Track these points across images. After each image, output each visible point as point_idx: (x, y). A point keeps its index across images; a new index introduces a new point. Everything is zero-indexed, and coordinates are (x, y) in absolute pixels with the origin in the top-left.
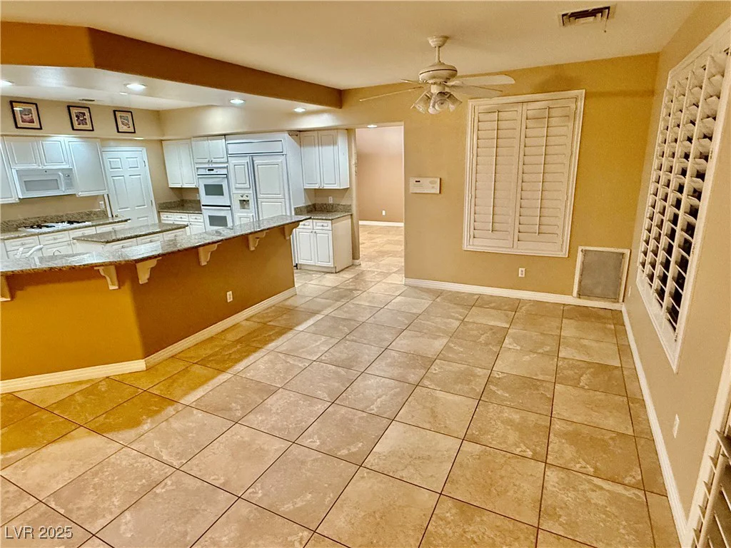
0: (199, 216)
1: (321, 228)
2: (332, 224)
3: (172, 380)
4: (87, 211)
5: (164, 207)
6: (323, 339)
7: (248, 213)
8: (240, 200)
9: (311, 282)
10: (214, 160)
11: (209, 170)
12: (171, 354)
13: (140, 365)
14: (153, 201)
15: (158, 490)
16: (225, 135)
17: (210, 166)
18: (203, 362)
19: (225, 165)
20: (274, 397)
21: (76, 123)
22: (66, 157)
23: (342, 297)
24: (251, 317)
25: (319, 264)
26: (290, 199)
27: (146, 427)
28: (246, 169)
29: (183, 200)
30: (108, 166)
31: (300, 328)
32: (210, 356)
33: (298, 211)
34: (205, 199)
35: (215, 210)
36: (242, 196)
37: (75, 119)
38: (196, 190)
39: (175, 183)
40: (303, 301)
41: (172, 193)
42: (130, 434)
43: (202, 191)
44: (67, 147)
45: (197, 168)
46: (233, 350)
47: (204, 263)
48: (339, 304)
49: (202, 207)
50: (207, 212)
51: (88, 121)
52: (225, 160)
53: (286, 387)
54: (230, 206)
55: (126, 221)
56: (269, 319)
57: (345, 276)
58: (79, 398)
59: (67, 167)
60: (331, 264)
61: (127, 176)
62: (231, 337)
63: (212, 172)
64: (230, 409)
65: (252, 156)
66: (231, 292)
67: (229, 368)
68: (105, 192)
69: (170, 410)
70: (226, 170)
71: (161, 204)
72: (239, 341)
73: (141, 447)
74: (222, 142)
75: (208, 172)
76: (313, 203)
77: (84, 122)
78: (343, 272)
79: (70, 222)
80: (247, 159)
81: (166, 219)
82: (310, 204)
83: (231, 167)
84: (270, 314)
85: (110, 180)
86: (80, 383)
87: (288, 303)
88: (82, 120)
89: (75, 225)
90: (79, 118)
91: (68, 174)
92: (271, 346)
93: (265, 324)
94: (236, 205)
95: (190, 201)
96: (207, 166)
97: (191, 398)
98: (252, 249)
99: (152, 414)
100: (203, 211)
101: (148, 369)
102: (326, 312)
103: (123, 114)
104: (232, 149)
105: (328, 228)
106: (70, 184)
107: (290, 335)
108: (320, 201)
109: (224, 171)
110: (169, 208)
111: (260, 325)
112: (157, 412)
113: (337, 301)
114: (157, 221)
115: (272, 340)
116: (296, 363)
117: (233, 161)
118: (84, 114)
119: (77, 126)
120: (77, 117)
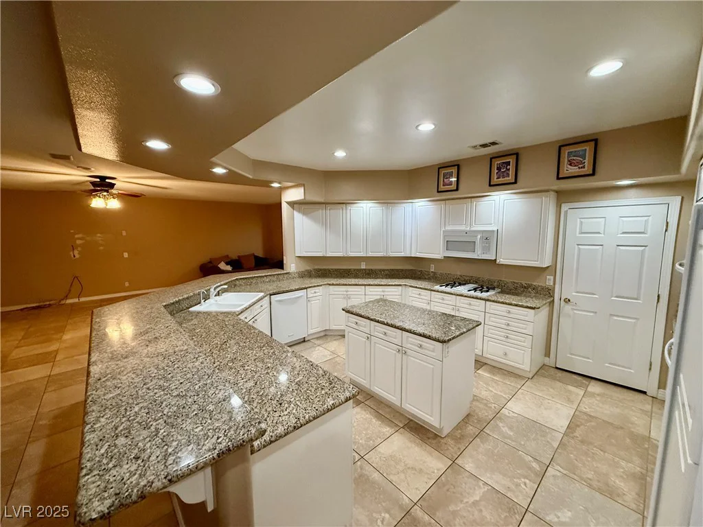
14: (665, 297)
21: (495, 176)
37: (494, 171)
44: (501, 206)
51: (512, 172)
77: (505, 174)
88: (504, 171)
90: (500, 171)
91: (488, 237)
103: (576, 148)
118: (508, 163)
119: (495, 180)
120: (499, 169)
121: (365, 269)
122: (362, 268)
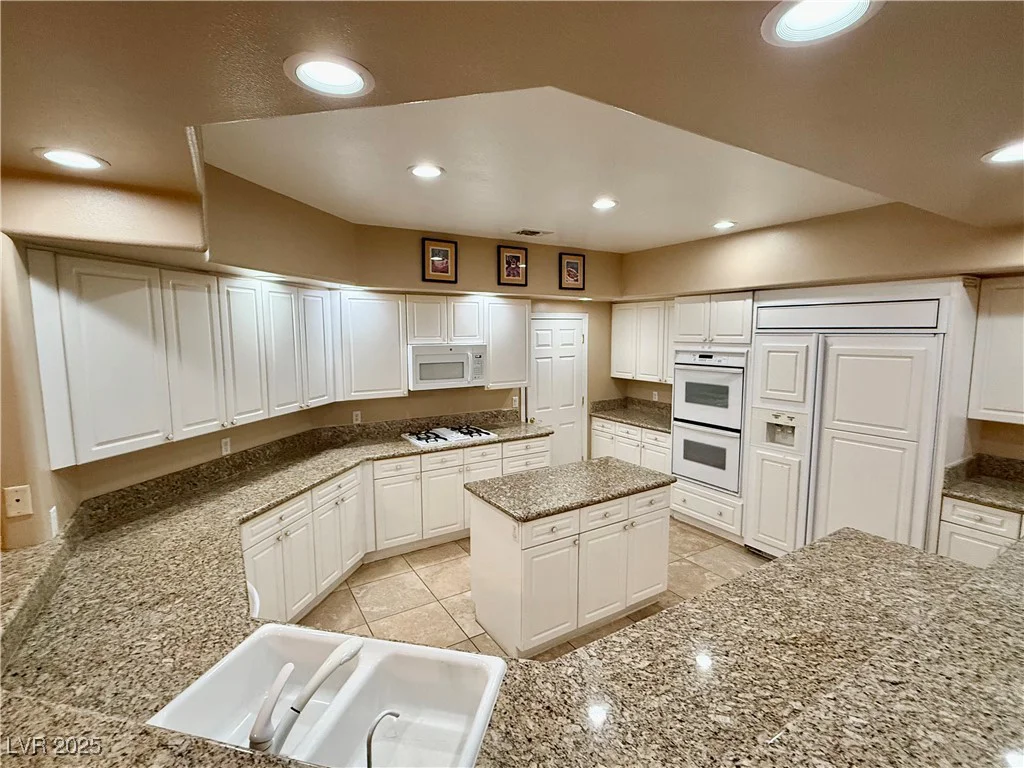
0: (661, 436)
4: (494, 410)
5: (602, 408)
7: (787, 453)
8: (769, 424)
10: (717, 339)
11: (701, 356)
14: (586, 400)
16: (754, 290)
17: (706, 349)
19: (744, 350)
21: (504, 273)
22: (481, 329)
30: (534, 342)
34: (681, 407)
35: (705, 432)
36: (776, 417)
37: (504, 266)
38: (667, 388)
39: (622, 371)
41: (613, 386)
43: (679, 392)
44: (486, 311)
45: (677, 352)
49: (673, 422)
50: (681, 433)
51: (521, 271)
52: (745, 338)
54: (739, 431)
55: (547, 435)
59: (479, 342)
61: (556, 358)
63: (707, 361)
68: (522, 385)
70: (744, 359)
71: (594, 403)
74: (745, 305)
75: (699, 361)
77: (514, 272)
80: (811, 341)
81: (601, 428)
83: (758, 355)
85: (534, 363)
88: (514, 269)
89: (475, 438)
90: (510, 266)
91: (480, 354)
94: (755, 430)
96: (700, 348)
100: (674, 430)
103: (572, 260)
104: (767, 318)
106: (479, 371)
109: (739, 362)
110: (606, 411)
117: (764, 342)
118: (518, 259)
119: (505, 278)
120: (508, 263)
121: (232, 456)
122: (224, 453)
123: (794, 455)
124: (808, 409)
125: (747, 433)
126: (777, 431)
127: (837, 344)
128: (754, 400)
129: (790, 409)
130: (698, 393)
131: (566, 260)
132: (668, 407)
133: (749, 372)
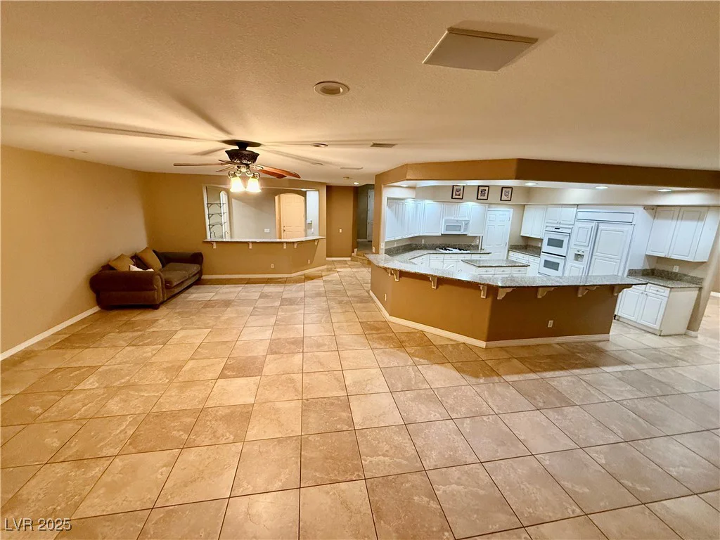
0: (536, 259)
1: (655, 292)
2: (670, 292)
3: (499, 361)
4: (469, 244)
5: (514, 248)
6: (629, 387)
7: (580, 264)
8: (576, 254)
9: (627, 335)
10: (563, 222)
11: (555, 228)
12: (500, 345)
13: (483, 344)
14: (508, 244)
15: (485, 418)
16: (578, 205)
17: (558, 225)
18: (522, 360)
19: (571, 227)
20: (571, 409)
21: (480, 195)
22: (468, 214)
23: (661, 360)
24: (563, 344)
25: (642, 322)
26: (626, 261)
27: (482, 381)
28: (589, 233)
29: (528, 245)
30: (488, 219)
31: (606, 369)
32: (526, 358)
33: (632, 273)
34: (545, 248)
35: (553, 257)
36: (578, 251)
37: (480, 193)
38: (541, 240)
39: (526, 232)
40: (614, 348)
41: (521, 240)
42: (473, 380)
43: (545, 242)
44: (471, 208)
45: (547, 226)
46: (545, 361)
47: (539, 297)
48: (655, 365)
49: (542, 253)
50: (544, 257)
51: (486, 194)
52: (572, 223)
53: (584, 407)
54: (565, 257)
55: (489, 253)
56: (577, 351)
57: (670, 341)
58: (450, 348)
59: (467, 219)
60: (657, 326)
61: (497, 226)
62: (543, 351)
63: (558, 230)
64: (535, 399)
65: (599, 222)
66: (552, 321)
67: (539, 371)
68: (481, 235)
69: (496, 379)
70: (571, 230)
71: (512, 245)
72: (550, 357)
73: (479, 390)
74: (573, 210)
75: (554, 230)
76: (653, 267)
77: (484, 195)
78: (670, 338)
79: (460, 250)
80: (593, 224)
81: (513, 255)
82: (648, 268)
83: (575, 229)
84: (579, 348)
85: (487, 227)
86: (452, 340)
87: (600, 345)
89: (462, 252)
90: (482, 193)
92: (577, 371)
93: (574, 353)
94: (571, 256)
95: (532, 246)
96: (555, 225)
97: (510, 378)
98: (580, 296)
99: (485, 376)
100: (542, 256)
101: (486, 348)
102: (638, 366)
103: (507, 189)
104: (580, 215)
105: (664, 294)
106: (466, 229)
107: (594, 370)
108: (661, 267)
109: (569, 231)
110: (516, 249)
111: (568, 353)
112: (489, 376)
113: (654, 362)
114: (505, 258)
115: (578, 368)
116: (596, 394)
117: (579, 224)
118: (485, 190)
119: (479, 197)
123: (582, 265)
124: (588, 249)
125: (568, 257)
126: (578, 256)
127: (602, 226)
128: (572, 245)
129: (583, 249)
130: (552, 242)
131: (504, 190)
132: (540, 248)
133: (572, 235)
